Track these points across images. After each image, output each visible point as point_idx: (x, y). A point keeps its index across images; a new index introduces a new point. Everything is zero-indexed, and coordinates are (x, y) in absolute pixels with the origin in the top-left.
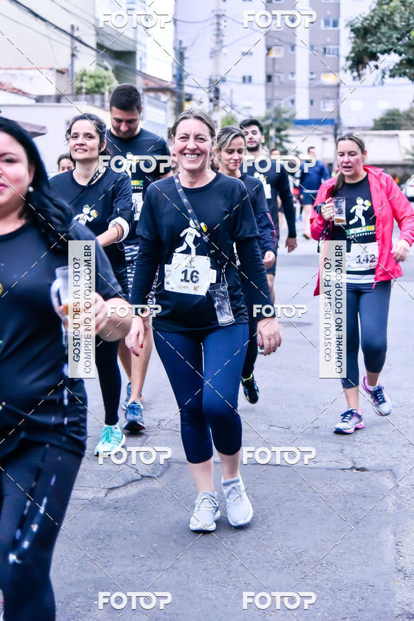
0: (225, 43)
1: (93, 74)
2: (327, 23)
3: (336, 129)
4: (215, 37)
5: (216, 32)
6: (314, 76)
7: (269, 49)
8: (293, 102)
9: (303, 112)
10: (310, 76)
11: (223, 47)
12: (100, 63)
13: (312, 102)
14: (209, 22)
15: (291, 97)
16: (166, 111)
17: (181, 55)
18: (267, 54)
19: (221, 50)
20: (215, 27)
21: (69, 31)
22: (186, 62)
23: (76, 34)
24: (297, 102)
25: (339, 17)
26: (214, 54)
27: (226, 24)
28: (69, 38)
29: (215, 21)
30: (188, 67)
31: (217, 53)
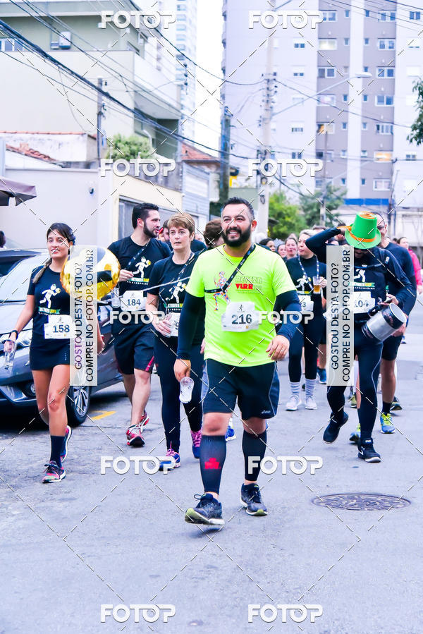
0: (275, 110)
1: (129, 141)
2: (380, 100)
3: (390, 209)
4: (263, 104)
5: (265, 99)
6: (366, 154)
7: (320, 126)
8: (344, 180)
9: (354, 192)
10: (362, 154)
11: (273, 115)
12: (139, 130)
13: (363, 181)
14: (259, 86)
15: (342, 176)
16: (208, 183)
17: (226, 124)
18: (318, 131)
19: (271, 118)
20: (265, 92)
21: (96, 84)
22: (232, 130)
23: (104, 89)
24: (348, 181)
25: (394, 94)
26: (262, 122)
27: (276, 89)
28: (96, 93)
29: (265, 86)
30: (234, 135)
31: (267, 121)
